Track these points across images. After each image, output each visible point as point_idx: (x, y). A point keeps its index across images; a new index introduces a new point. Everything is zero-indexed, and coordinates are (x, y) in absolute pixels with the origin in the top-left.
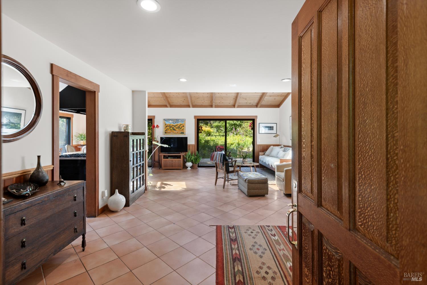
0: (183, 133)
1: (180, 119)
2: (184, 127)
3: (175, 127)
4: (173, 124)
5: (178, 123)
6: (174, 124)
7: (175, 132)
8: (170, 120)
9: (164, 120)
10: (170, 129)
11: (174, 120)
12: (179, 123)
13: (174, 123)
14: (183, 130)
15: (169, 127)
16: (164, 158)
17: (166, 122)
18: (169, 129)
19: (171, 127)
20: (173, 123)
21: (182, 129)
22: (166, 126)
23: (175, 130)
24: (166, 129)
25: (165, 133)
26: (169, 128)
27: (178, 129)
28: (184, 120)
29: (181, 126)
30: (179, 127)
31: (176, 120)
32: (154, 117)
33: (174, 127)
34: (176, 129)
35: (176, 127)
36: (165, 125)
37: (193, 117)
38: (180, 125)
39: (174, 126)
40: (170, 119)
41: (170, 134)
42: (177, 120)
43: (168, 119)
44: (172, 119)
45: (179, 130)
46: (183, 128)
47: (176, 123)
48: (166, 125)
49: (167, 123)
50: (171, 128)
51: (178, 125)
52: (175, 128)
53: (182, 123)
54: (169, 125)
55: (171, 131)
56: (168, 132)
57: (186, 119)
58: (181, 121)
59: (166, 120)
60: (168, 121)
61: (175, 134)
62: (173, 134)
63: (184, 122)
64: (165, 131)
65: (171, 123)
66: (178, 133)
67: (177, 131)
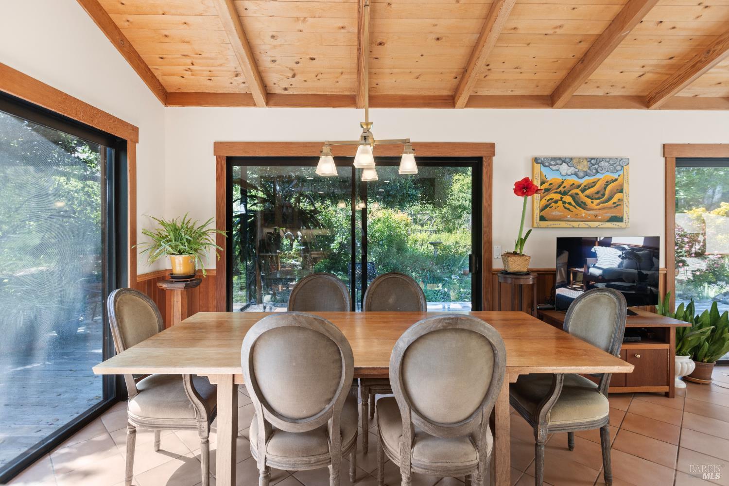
0: (620, 219)
1: (603, 159)
2: (621, 191)
3: (583, 191)
4: (574, 179)
5: (598, 176)
6: (581, 181)
7: (583, 213)
8: (563, 160)
9: (536, 160)
10: (560, 203)
11: (579, 162)
12: (603, 177)
13: (581, 174)
14: (617, 205)
15: (560, 193)
17: (545, 171)
18: (556, 202)
19: (565, 193)
20: (576, 174)
21: (615, 199)
22: (547, 190)
23: (582, 205)
24: (544, 202)
25: (542, 219)
26: (557, 197)
27: (596, 202)
28: (619, 164)
29: (611, 191)
30: (599, 195)
31: (590, 160)
33: (578, 191)
34: (588, 201)
35: (588, 192)
36: (543, 183)
37: (659, 151)
38: (608, 183)
39: (579, 186)
40: (560, 159)
42: (595, 162)
43: (554, 159)
44: (571, 159)
45: (602, 205)
46: (618, 196)
47: (586, 174)
48: (546, 186)
49: (552, 176)
50: (568, 199)
51: (594, 184)
52: (582, 197)
53: (615, 176)
54: (560, 186)
55: (569, 209)
56: (556, 213)
57: (628, 159)
58: (611, 165)
59: (547, 164)
60: (554, 168)
61: (582, 224)
62: (576, 224)
63: (621, 173)
64: (541, 210)
65: (567, 175)
66: (595, 219)
67: (592, 209)
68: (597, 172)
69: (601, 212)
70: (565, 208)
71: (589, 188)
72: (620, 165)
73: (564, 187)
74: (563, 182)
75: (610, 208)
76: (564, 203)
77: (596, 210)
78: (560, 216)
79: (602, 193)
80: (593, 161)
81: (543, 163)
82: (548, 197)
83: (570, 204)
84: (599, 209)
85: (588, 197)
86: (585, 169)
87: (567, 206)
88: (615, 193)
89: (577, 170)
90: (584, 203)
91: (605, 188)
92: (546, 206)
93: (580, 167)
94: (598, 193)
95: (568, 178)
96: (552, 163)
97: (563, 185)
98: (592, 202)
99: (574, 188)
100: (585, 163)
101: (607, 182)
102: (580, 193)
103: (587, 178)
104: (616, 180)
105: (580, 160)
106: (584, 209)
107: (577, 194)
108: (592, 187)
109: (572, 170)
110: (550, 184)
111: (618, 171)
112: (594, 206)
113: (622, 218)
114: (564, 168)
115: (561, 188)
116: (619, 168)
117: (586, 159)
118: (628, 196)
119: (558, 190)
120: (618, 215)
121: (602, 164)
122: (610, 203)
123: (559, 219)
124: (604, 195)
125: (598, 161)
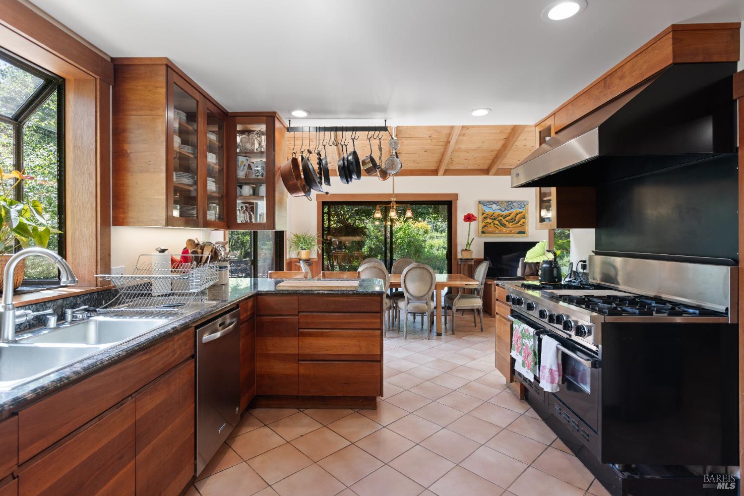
0: (524, 233)
1: (515, 202)
2: (524, 218)
3: (504, 218)
4: (499, 212)
5: (512, 210)
6: (503, 213)
7: (504, 229)
8: (494, 202)
9: (480, 202)
10: (492, 224)
11: (502, 203)
12: (515, 211)
13: (503, 209)
14: (522, 225)
15: (492, 219)
17: (484, 208)
18: (490, 224)
19: (495, 219)
20: (500, 209)
21: (521, 222)
22: (485, 218)
23: (504, 225)
24: (484, 224)
25: (483, 232)
26: (490, 221)
27: (511, 223)
28: (523, 204)
29: (519, 218)
30: (513, 220)
31: (508, 202)
32: (456, 195)
33: (502, 218)
34: (507, 223)
35: (506, 219)
36: (483, 214)
38: (517, 214)
39: (502, 216)
40: (492, 201)
41: (493, 235)
42: (510, 204)
43: (489, 202)
44: (498, 202)
45: (514, 225)
46: (523, 221)
47: (506, 209)
48: (485, 215)
49: (488, 211)
50: (496, 222)
51: (509, 215)
52: (504, 221)
53: (521, 210)
54: (492, 215)
55: (497, 228)
56: (490, 229)
57: (528, 202)
58: (519, 205)
59: (485, 204)
60: (489, 206)
61: (503, 235)
62: (500, 235)
63: (524, 209)
64: (483, 228)
65: (496, 210)
66: (510, 233)
67: (509, 228)
68: (512, 208)
69: (514, 229)
70: (495, 227)
71: (507, 217)
74: (494, 214)
75: (518, 227)
76: (494, 224)
77: (511, 228)
78: (492, 231)
81: (483, 204)
82: (486, 221)
83: (497, 225)
84: (513, 227)
85: (507, 221)
86: (505, 207)
88: (521, 219)
89: (501, 207)
90: (505, 224)
91: (516, 217)
92: (485, 226)
93: (503, 206)
94: (512, 219)
96: (488, 204)
98: (509, 224)
99: (499, 217)
100: (505, 204)
102: (502, 219)
103: (506, 211)
104: (522, 212)
105: (502, 202)
106: (505, 227)
107: (501, 220)
109: (498, 207)
110: (487, 215)
111: (522, 208)
112: (510, 226)
114: (494, 206)
115: (493, 217)
116: (523, 206)
117: (506, 201)
118: (528, 220)
120: (523, 230)
121: (514, 204)
122: (519, 224)
123: (492, 233)
124: (515, 220)
125: (512, 202)
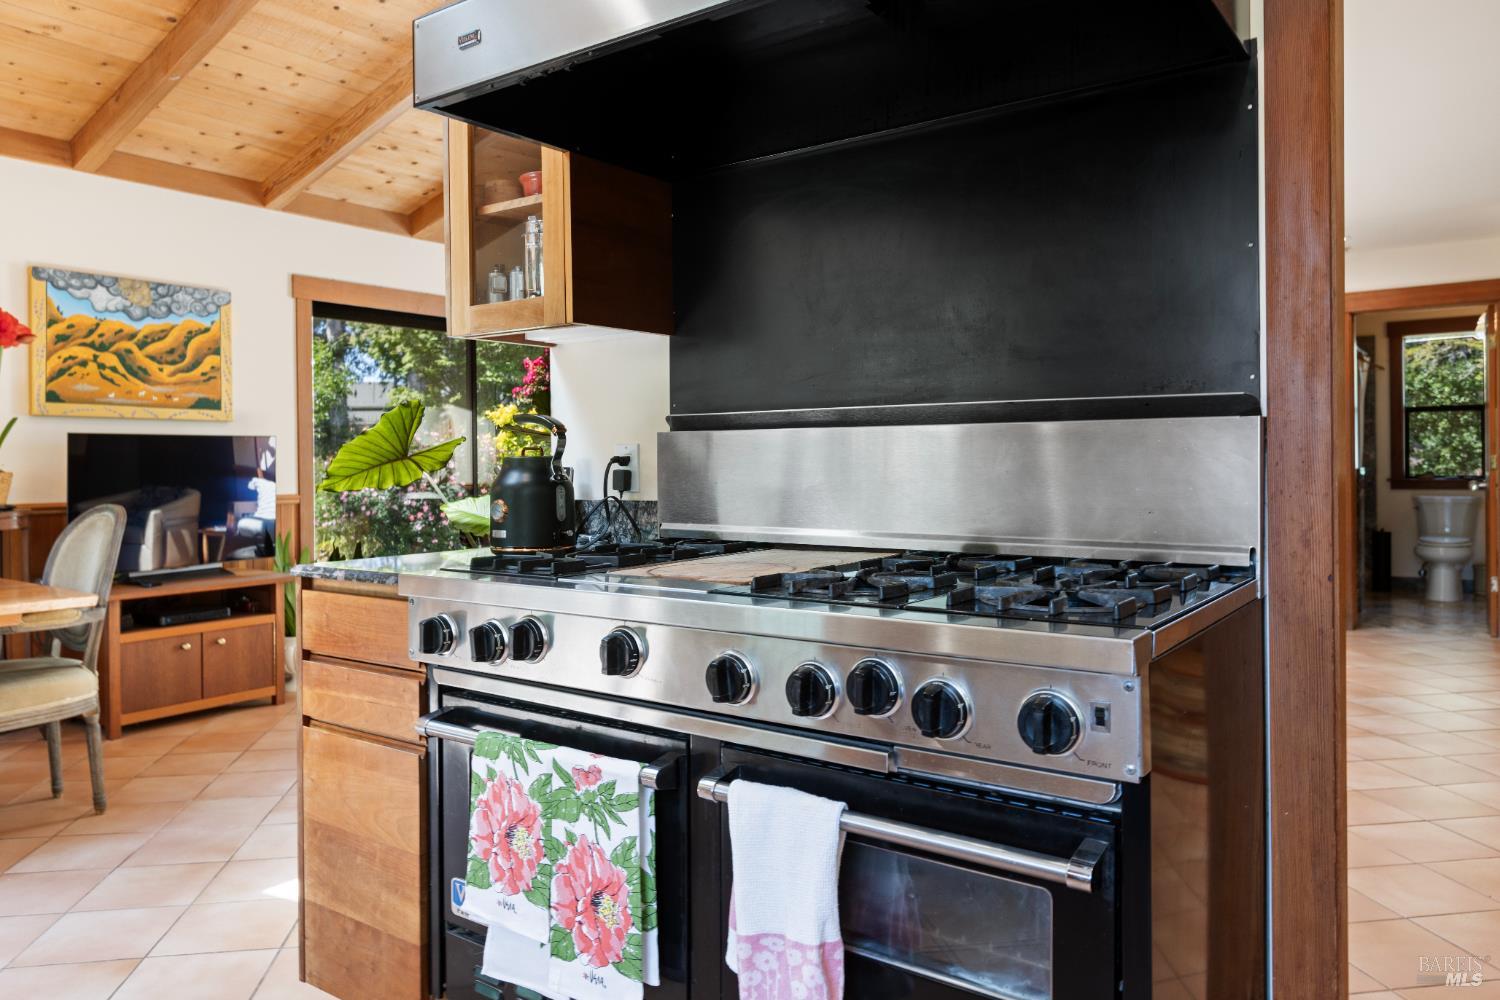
0: (215, 405)
1: (181, 288)
2: (217, 352)
3: (142, 345)
4: (122, 321)
5: (171, 320)
6: (137, 326)
7: (142, 390)
8: (99, 281)
9: (36, 272)
10: (92, 367)
11: (132, 288)
12: (181, 322)
13: (137, 312)
14: (212, 376)
15: (92, 345)
16: (124, 629)
17: (57, 298)
18: (84, 364)
19: (103, 348)
20: (125, 311)
21: (205, 366)
22: (62, 339)
23: (139, 373)
24: (56, 362)
25: (52, 397)
26: (86, 353)
27: (168, 369)
28: (211, 301)
29: (198, 350)
30: (174, 356)
31: (155, 286)
33: (131, 345)
34: (153, 367)
35: (152, 349)
36: (51, 322)
37: (284, 286)
38: (190, 336)
39: (132, 336)
40: (91, 276)
41: (99, 410)
42: (163, 294)
43: (79, 275)
44: (116, 280)
45: (180, 376)
46: (211, 360)
47: (147, 314)
48: (59, 328)
49: (73, 310)
50: (110, 359)
51: (163, 334)
52: (140, 357)
53: (205, 323)
54: (91, 332)
55: (112, 381)
56: (83, 387)
57: (230, 294)
58: (197, 300)
59: (61, 283)
60: (78, 293)
61: (140, 412)
62: (127, 411)
63: (216, 317)
64: (50, 379)
65: (107, 310)
66: (166, 402)
67: (161, 384)
68: (170, 311)
69: (178, 388)
70: (104, 377)
71: (153, 341)
72: (214, 303)
73: (101, 335)
74: (98, 325)
75: (197, 383)
76: (102, 366)
77: (168, 384)
78: (93, 393)
79: (179, 352)
80: (161, 290)
81: (51, 280)
82: (65, 353)
83: (114, 369)
84: (175, 384)
85: (152, 358)
86: (145, 303)
87: (107, 372)
88: (206, 355)
89: (128, 303)
90: (145, 371)
91: (186, 344)
92: (61, 372)
93: (136, 298)
94: (172, 351)
95: (109, 317)
96: (73, 282)
97: (99, 331)
98: (161, 370)
99: (121, 339)
100: (146, 291)
101: (190, 332)
102: (135, 349)
103: (148, 321)
104: (207, 330)
105: (134, 284)
106: (144, 381)
107: (129, 351)
108: (160, 339)
109: (118, 302)
110: (70, 326)
111: (209, 314)
112: (164, 376)
113: (219, 402)
114: (100, 296)
115: (94, 337)
116: (212, 308)
117: (148, 283)
118: (229, 361)
119: (89, 340)
120: (211, 396)
121: (180, 296)
122: (197, 373)
123: (90, 400)
124: (183, 357)
125: (172, 290)
